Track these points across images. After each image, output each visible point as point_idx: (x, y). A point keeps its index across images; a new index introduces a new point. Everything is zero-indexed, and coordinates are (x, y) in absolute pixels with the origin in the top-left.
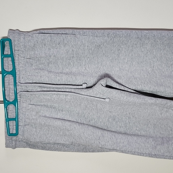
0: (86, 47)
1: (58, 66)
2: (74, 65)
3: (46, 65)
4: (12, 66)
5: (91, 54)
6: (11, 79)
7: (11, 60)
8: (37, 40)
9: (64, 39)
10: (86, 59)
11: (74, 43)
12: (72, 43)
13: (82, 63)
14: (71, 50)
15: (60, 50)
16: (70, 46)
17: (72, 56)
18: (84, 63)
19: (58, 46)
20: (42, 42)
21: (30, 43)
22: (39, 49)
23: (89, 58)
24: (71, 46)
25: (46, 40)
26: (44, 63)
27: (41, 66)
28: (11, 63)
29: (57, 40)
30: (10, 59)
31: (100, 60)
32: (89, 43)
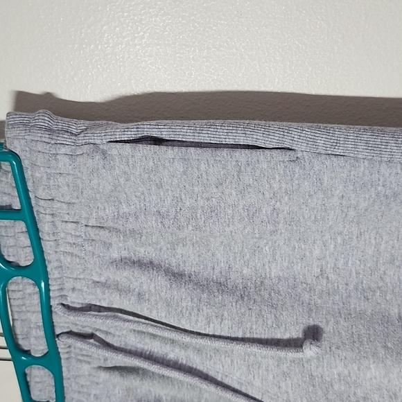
0: (336, 200)
1: (210, 254)
2: (274, 255)
3: (164, 248)
4: (31, 249)
5: (352, 222)
6: (30, 294)
7: (24, 229)
8: (125, 173)
9: (240, 171)
10: (327, 237)
11: (284, 186)
12: (276, 186)
13: (311, 252)
14: (266, 210)
15: (222, 205)
16: (266, 193)
17: (270, 227)
18: (317, 252)
19: (215, 190)
20: (149, 178)
21: (95, 181)
22: (134, 198)
23: (341, 233)
24: (267, 195)
25: (166, 172)
26: (157, 243)
27: (142, 250)
28: (25, 240)
29: (211, 170)
30: (21, 226)
31: (387, 242)
32: (352, 188)
